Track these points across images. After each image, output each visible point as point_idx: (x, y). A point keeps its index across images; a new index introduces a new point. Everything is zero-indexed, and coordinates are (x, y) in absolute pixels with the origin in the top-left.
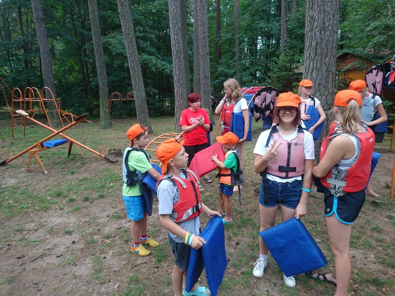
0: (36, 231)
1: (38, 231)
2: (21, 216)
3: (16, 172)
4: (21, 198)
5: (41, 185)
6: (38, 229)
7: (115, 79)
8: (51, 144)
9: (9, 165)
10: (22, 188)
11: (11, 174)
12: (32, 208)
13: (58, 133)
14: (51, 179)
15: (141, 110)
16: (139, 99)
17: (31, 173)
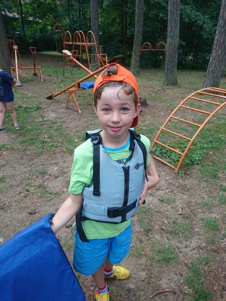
0: (56, 178)
1: (58, 179)
2: (49, 155)
3: (58, 107)
4: (55, 134)
5: (73, 124)
6: (59, 177)
7: (148, 29)
8: (86, 85)
9: (54, 99)
10: (59, 124)
11: (54, 108)
12: (60, 148)
13: (93, 75)
14: (82, 120)
15: (171, 60)
16: (171, 48)
17: (69, 110)
